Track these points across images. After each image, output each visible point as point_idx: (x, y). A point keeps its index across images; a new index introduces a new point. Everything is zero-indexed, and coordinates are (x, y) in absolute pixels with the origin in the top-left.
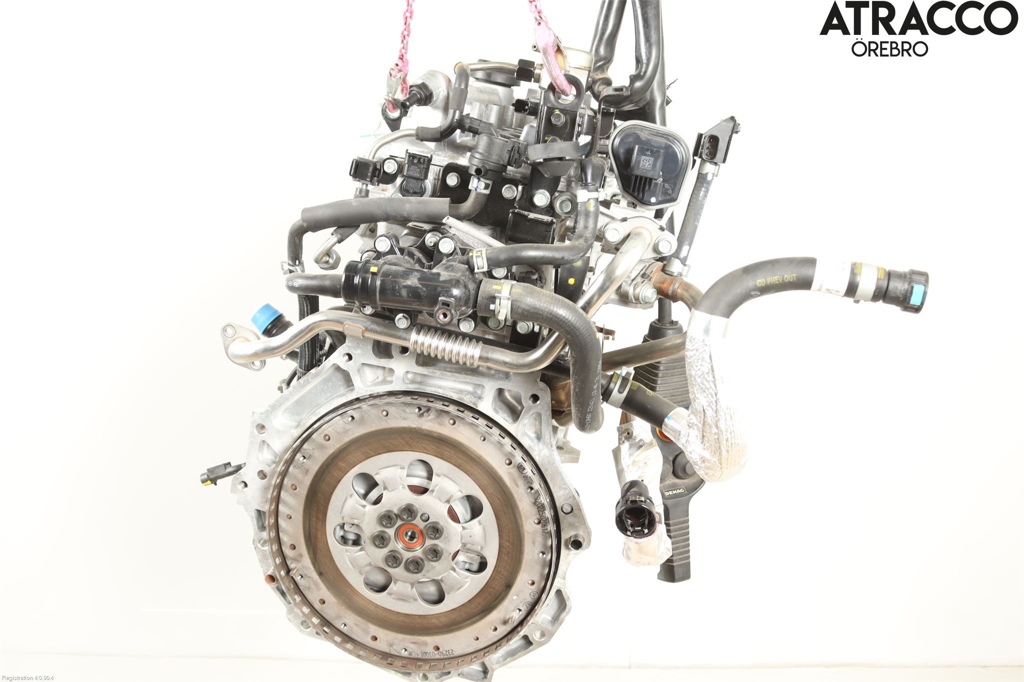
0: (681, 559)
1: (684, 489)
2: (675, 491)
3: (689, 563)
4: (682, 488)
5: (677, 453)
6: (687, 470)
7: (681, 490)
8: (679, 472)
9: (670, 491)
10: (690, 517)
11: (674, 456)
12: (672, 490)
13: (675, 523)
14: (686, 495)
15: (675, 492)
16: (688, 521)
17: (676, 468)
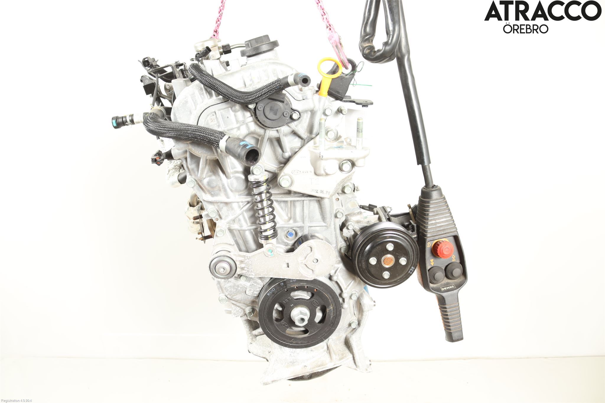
1: (454, 286)
2: (448, 287)
4: (452, 285)
9: (445, 287)
14: (455, 289)
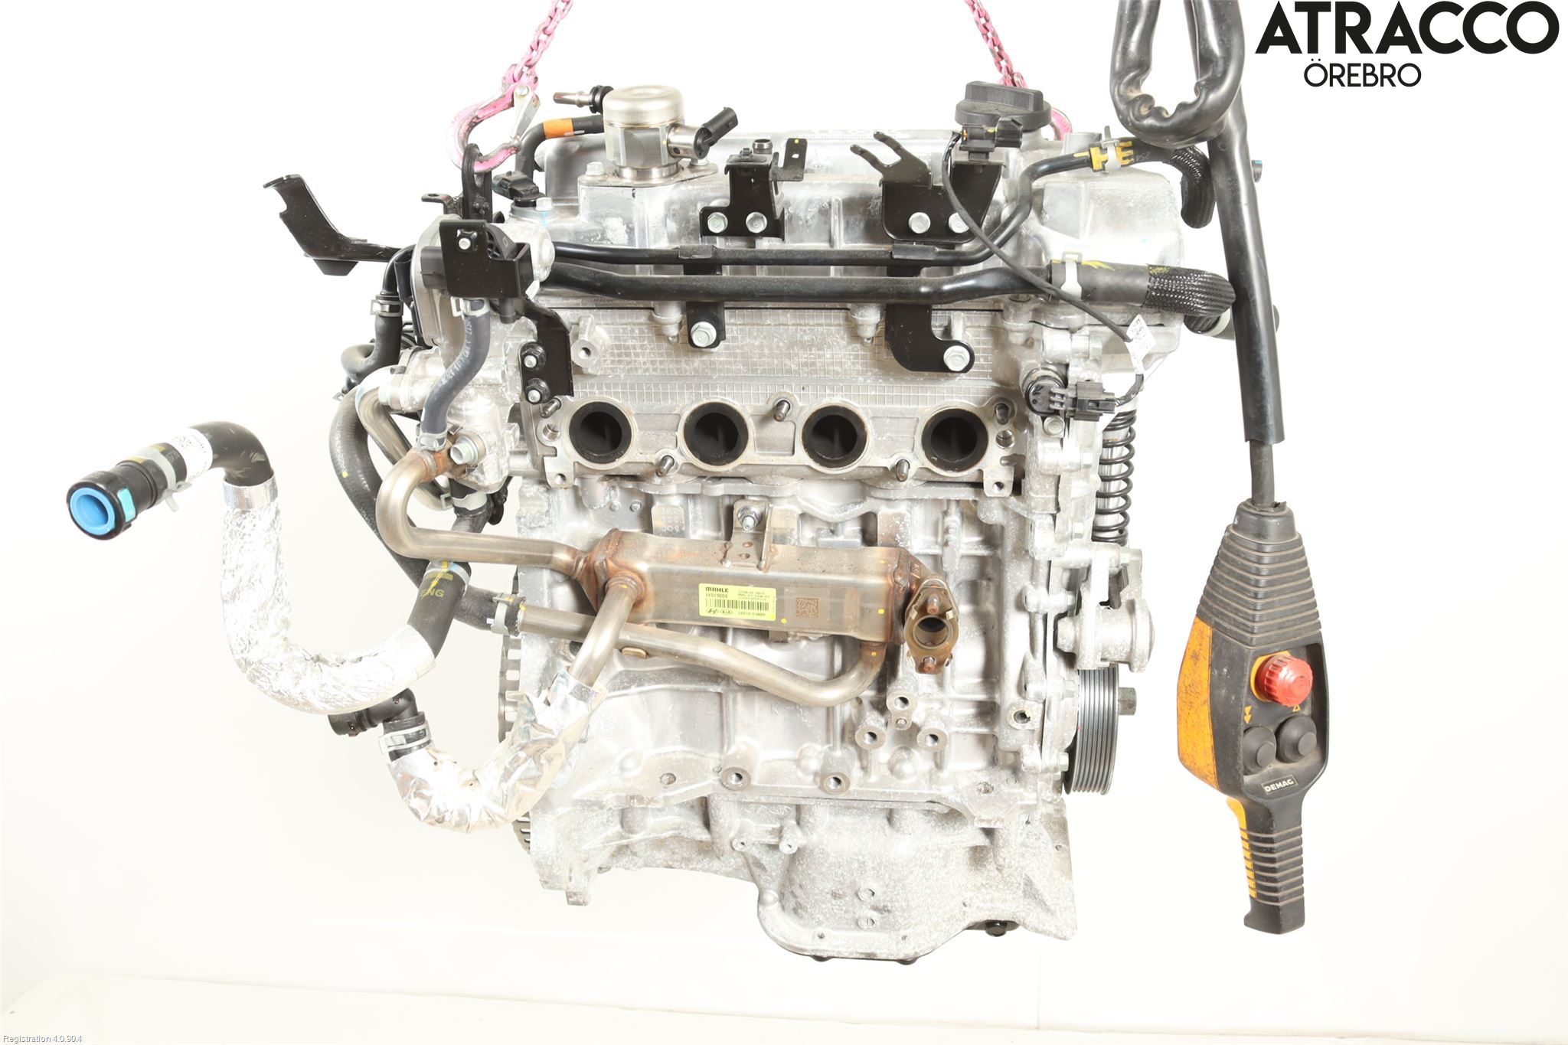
0: (1291, 895)
1: (1292, 782)
3: (1302, 900)
4: (1289, 778)
5: (1281, 721)
6: (1300, 749)
7: (1289, 781)
8: (1286, 752)
9: (1271, 784)
10: (1303, 826)
11: (1277, 726)
12: (1274, 783)
13: (1281, 836)
15: (1279, 785)
16: (1300, 832)
17: (1281, 746)
